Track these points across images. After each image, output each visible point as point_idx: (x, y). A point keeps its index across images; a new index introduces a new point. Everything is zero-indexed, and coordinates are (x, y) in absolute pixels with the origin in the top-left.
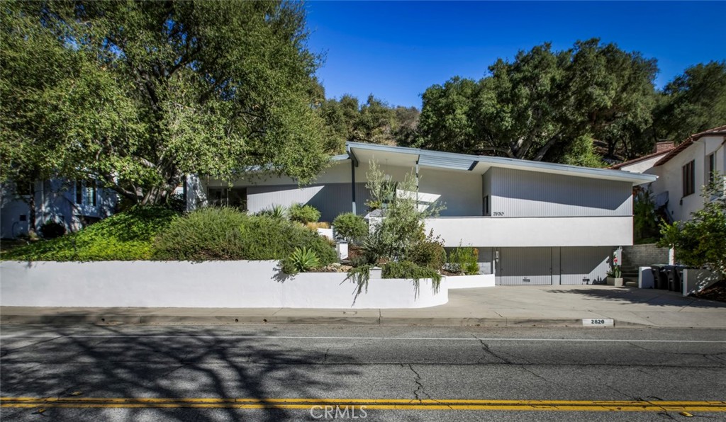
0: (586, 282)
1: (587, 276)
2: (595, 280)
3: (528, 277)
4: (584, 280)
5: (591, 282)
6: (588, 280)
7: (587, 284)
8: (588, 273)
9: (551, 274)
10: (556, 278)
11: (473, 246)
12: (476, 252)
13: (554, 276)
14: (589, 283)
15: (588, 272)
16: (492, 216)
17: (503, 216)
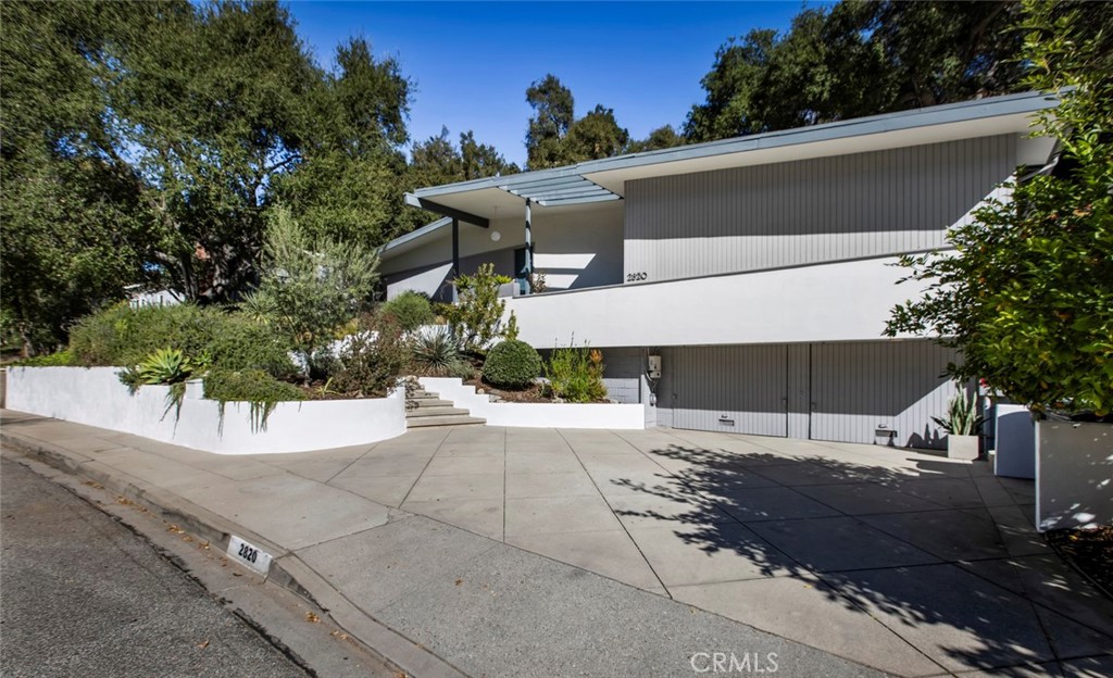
0: (885, 440)
1: (889, 422)
2: (915, 437)
3: (730, 415)
4: (879, 433)
5: (902, 440)
6: (893, 434)
7: (891, 445)
8: (894, 413)
9: (787, 410)
10: (798, 420)
11: (591, 345)
12: (596, 357)
13: (792, 416)
14: (896, 441)
15: (894, 411)
16: (626, 282)
17: (646, 281)
